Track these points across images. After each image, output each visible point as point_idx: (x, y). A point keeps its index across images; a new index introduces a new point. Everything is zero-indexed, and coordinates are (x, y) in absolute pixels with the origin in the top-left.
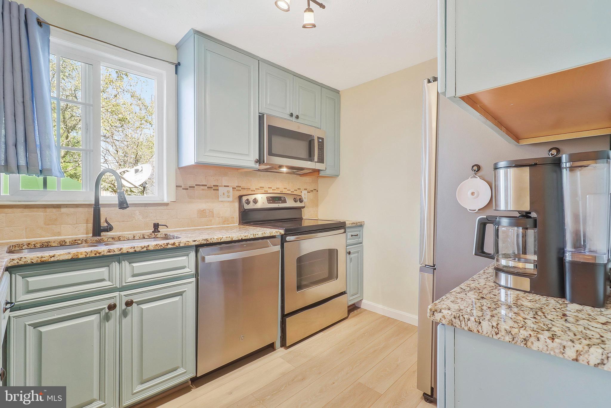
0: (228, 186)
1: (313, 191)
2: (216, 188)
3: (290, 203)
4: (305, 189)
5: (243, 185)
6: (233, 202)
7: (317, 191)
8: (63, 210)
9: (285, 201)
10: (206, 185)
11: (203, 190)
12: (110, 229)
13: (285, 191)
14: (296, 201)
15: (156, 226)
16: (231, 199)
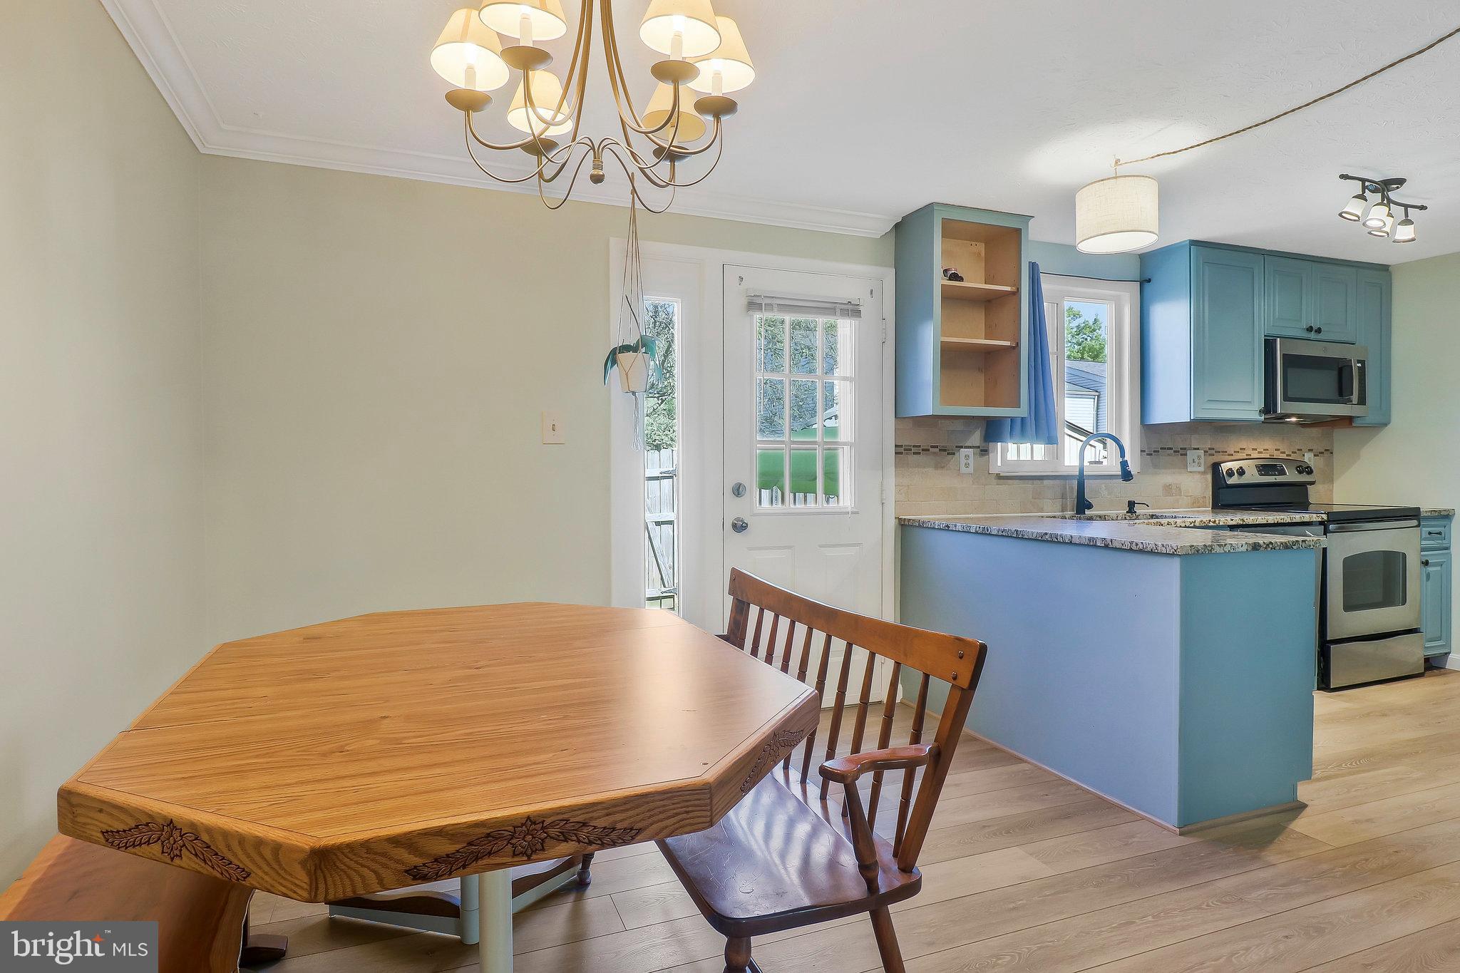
0: (1198, 449)
1: (1322, 453)
2: (1182, 452)
3: (1291, 476)
4: (1310, 450)
5: (1218, 446)
6: (1204, 473)
7: (1332, 453)
8: (1046, 482)
9: (1282, 473)
10: (1171, 449)
11: (1169, 455)
12: (1090, 506)
13: (1277, 455)
14: (1300, 472)
15: (1131, 505)
16: (1202, 469)
